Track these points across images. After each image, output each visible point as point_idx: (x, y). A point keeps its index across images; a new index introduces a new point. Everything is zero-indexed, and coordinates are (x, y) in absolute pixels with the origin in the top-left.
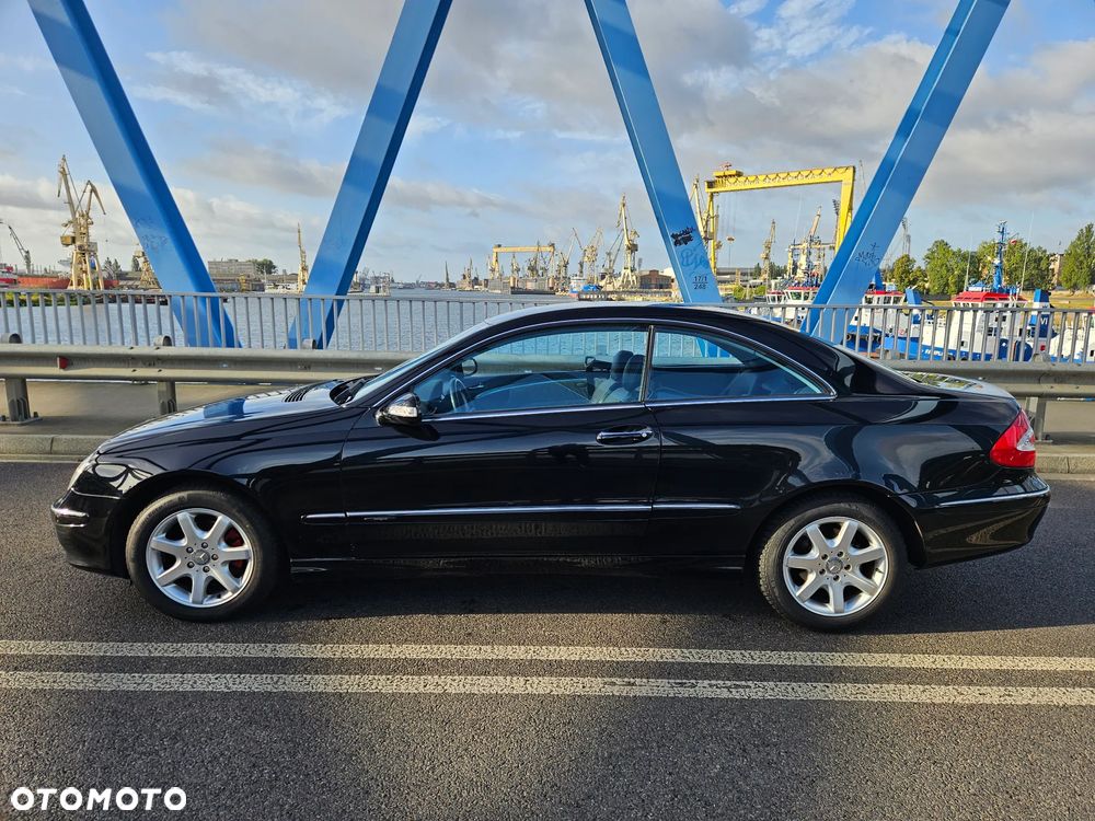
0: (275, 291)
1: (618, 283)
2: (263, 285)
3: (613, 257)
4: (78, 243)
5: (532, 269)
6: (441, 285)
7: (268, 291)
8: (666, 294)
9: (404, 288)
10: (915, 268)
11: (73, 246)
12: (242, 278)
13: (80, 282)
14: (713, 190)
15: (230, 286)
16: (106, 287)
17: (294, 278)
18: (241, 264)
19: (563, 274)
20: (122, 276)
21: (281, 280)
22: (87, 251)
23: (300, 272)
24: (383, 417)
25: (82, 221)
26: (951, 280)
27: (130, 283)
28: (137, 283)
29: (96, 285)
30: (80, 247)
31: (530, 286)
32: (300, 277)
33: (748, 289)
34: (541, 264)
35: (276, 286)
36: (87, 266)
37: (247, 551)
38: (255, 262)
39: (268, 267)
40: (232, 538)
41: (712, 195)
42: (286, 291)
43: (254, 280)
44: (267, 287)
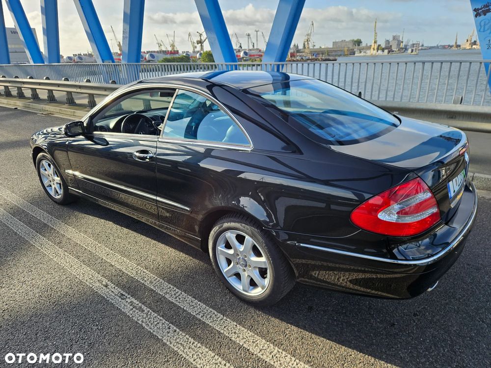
0: (359, 55)
2: (354, 52)
6: (451, 46)
9: (430, 49)
12: (346, 49)
15: (340, 53)
16: (291, 57)
17: (369, 48)
18: (347, 42)
20: (298, 51)
21: (363, 49)
23: (373, 45)
27: (301, 54)
28: (303, 54)
32: (373, 47)
35: (361, 52)
37: (60, 180)
38: (353, 41)
39: (359, 42)
42: (365, 54)
43: (351, 50)
44: (356, 53)
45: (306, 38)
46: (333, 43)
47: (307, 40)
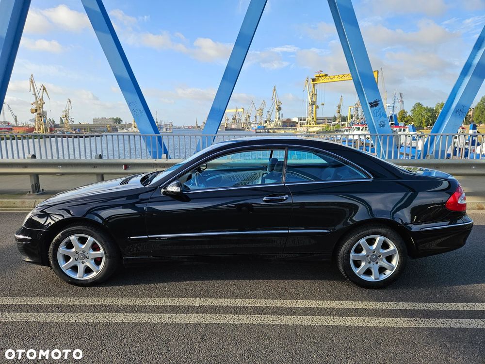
0: (122, 131)
1: (272, 125)
2: (117, 128)
3: (270, 113)
4: (38, 112)
5: (234, 119)
6: (193, 127)
7: (120, 131)
8: (294, 129)
10: (407, 115)
11: (36, 114)
12: (108, 126)
13: (39, 129)
14: (315, 82)
15: (103, 130)
17: (130, 125)
18: (107, 120)
19: (248, 121)
20: (56, 126)
21: (125, 126)
22: (42, 115)
23: (133, 123)
24: (165, 192)
25: (40, 102)
26: (424, 120)
27: (60, 129)
28: (63, 129)
29: (46, 130)
30: (40, 114)
31: (233, 127)
32: (133, 125)
33: (331, 126)
34: (237, 117)
35: (123, 129)
36: (42, 122)
37: (102, 253)
38: (113, 119)
39: (118, 121)
40: (95, 247)
41: (314, 85)
42: (127, 131)
43: (114, 127)
44: (119, 129)
45: (64, 113)
46: (94, 119)
47: (66, 116)
